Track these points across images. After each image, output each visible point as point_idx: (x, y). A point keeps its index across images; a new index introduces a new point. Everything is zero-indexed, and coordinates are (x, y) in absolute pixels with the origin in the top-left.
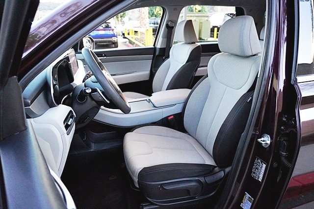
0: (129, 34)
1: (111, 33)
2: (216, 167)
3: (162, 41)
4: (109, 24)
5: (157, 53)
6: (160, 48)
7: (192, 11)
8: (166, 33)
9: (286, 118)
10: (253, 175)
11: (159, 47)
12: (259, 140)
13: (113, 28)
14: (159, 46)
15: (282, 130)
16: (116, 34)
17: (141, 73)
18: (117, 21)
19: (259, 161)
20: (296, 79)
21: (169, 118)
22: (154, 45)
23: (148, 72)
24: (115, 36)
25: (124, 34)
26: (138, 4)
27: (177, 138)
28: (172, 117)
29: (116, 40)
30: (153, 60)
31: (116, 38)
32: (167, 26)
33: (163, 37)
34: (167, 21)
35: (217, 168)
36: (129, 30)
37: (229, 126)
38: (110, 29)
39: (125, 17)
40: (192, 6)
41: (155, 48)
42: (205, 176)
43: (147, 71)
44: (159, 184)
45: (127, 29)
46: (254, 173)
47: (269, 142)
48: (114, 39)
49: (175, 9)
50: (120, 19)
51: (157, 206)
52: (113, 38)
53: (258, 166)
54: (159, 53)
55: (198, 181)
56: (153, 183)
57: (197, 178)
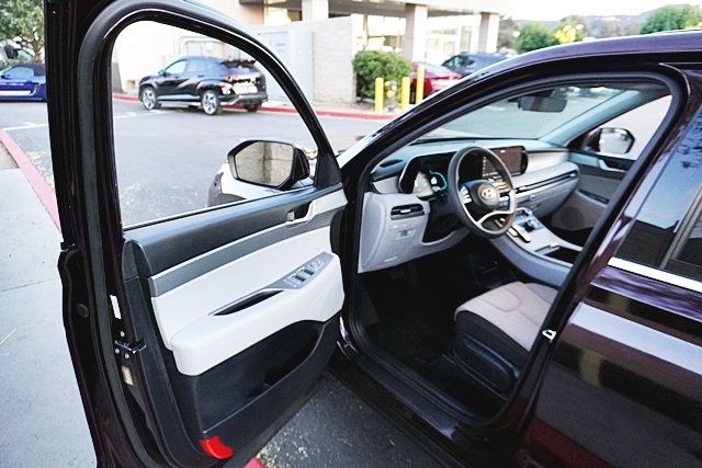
57: (511, 366)
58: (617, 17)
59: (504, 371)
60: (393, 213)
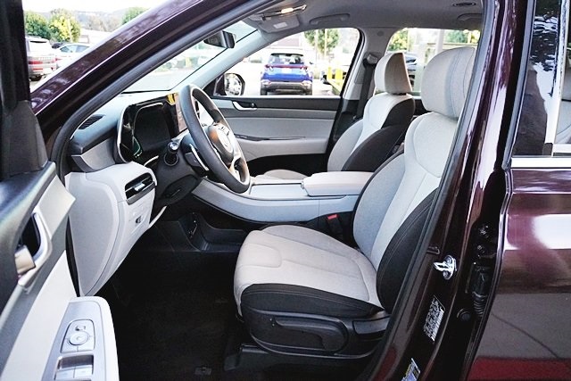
0: (333, 77)
1: (303, 72)
2: (380, 309)
3: (355, 87)
4: (301, 58)
5: (344, 109)
6: (350, 101)
7: (465, 41)
8: (363, 73)
9: (486, 229)
10: (426, 328)
11: (348, 99)
12: (437, 264)
13: (307, 64)
14: (347, 96)
15: (480, 252)
16: (310, 76)
17: (310, 140)
18: (319, 53)
19: (437, 303)
20: (511, 161)
21: (329, 218)
22: (341, 95)
23: (324, 140)
24: (307, 79)
25: (325, 77)
26: (312, 23)
27: (337, 253)
28: (335, 216)
29: (309, 85)
30: (336, 119)
31: (309, 82)
32: (365, 62)
33: (356, 82)
34: (365, 54)
35: (382, 312)
36: (334, 71)
37: (404, 237)
38: (301, 66)
39: (336, 47)
40: (466, 31)
41: (341, 100)
42: (354, 320)
43: (324, 137)
44: (271, 315)
45: (333, 68)
46: (428, 325)
47: (451, 270)
48: (306, 84)
49: (380, 34)
50: (326, 50)
51: (263, 352)
52: (305, 82)
53: (433, 314)
54: (348, 108)
55: (341, 326)
56: (263, 312)
57: (338, 321)
58: (96, 13)
59: (334, 329)
60: (128, 195)
